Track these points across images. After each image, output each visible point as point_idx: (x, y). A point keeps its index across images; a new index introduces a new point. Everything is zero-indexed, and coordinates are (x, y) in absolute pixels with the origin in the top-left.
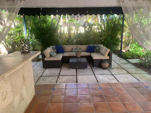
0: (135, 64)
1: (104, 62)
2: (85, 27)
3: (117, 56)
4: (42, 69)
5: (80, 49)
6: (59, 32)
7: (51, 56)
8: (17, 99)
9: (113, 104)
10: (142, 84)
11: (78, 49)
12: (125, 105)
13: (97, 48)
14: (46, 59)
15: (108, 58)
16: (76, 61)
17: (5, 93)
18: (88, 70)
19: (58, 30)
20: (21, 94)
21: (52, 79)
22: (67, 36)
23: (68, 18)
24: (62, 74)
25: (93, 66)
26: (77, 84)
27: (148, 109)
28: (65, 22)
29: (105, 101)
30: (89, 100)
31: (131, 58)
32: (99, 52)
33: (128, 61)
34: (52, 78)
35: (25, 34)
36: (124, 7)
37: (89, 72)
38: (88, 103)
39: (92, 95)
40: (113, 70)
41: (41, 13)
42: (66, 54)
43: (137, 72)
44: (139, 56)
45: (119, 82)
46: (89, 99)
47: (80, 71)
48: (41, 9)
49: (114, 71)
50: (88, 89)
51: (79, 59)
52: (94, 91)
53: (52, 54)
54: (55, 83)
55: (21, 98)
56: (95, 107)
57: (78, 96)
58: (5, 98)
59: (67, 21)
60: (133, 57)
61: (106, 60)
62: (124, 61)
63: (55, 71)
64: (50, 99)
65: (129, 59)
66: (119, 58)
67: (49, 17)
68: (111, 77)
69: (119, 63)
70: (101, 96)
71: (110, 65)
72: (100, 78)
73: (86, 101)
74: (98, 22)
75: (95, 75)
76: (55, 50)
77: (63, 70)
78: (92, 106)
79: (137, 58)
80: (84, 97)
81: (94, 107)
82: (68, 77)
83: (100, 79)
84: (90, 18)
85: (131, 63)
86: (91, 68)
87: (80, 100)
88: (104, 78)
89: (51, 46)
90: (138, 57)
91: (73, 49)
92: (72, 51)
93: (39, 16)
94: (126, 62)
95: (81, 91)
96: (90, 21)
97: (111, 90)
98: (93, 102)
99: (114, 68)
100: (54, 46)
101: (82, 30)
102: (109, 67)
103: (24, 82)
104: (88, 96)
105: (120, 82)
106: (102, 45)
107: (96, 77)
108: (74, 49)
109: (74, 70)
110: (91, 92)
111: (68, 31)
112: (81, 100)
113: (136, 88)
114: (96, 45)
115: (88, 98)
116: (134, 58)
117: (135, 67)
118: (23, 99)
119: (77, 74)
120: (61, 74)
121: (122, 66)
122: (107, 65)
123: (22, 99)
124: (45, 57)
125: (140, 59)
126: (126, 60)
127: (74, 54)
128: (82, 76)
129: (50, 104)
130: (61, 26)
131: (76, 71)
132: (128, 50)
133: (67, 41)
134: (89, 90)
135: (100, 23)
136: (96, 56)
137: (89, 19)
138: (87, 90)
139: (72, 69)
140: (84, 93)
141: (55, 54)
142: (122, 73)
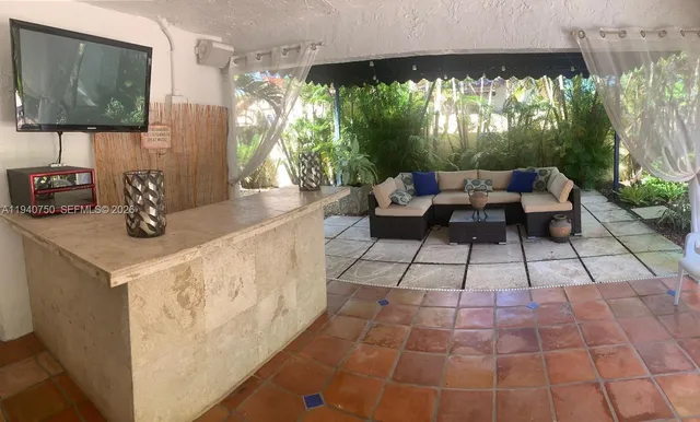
0: (652, 224)
1: (557, 220)
2: (511, 116)
3: (606, 199)
4: (369, 238)
5: (488, 182)
6: (431, 131)
7: (394, 203)
8: (267, 306)
9: (560, 356)
10: (660, 286)
11: (483, 183)
12: (595, 357)
13: (542, 178)
14: (378, 212)
15: (569, 207)
16: (471, 220)
17: (237, 282)
18: (510, 249)
19: (427, 125)
20: (281, 297)
21: (387, 273)
22: (457, 144)
23: (458, 87)
24: (421, 261)
25: (528, 234)
26: (461, 293)
27: (664, 365)
28: (450, 100)
29: (538, 350)
30: (485, 348)
31: (642, 205)
32: (547, 190)
33: (634, 214)
34: (390, 267)
35: (336, 138)
36: (589, 51)
37: (510, 253)
38: (481, 358)
39: (500, 331)
40: (584, 245)
41: (375, 78)
42: (443, 199)
43: (653, 248)
44: (667, 198)
45: (593, 280)
46: (487, 343)
47: (483, 252)
48: (372, 64)
49: (585, 249)
50: (492, 310)
51: (482, 216)
52: (512, 315)
53: (399, 197)
54: (394, 285)
55: (280, 308)
56: (498, 370)
57: (457, 331)
58: (237, 293)
59: (455, 99)
60: (649, 201)
61: (562, 213)
62: (622, 214)
63: (405, 249)
64: (366, 329)
65: (637, 206)
66: (609, 206)
67: (403, 89)
68: (575, 266)
69: (607, 221)
70: (527, 333)
71: (576, 228)
72: (541, 270)
73: (477, 349)
74: (545, 101)
75: (525, 263)
76: (411, 187)
77: (429, 248)
78: (491, 366)
79: (662, 204)
80: (473, 337)
81: (495, 373)
82: (440, 268)
83: (541, 273)
84: (522, 87)
85: (642, 220)
86: (521, 240)
87: (457, 345)
88: (552, 271)
89: (400, 175)
90: (664, 199)
91: (465, 182)
92: (462, 190)
93: (375, 85)
94: (629, 218)
95: (470, 315)
96: (521, 97)
97: (565, 311)
98: (498, 353)
99: (587, 238)
100: (408, 175)
101: (500, 125)
102: (572, 234)
103: (293, 267)
104: (487, 335)
105: (598, 280)
106: (556, 169)
107: (527, 270)
108: (469, 182)
109: (464, 248)
110: (498, 321)
111: (459, 127)
112: (461, 345)
113: (641, 297)
114: (537, 170)
115: (485, 339)
116: (652, 204)
117: (652, 231)
118: (286, 311)
119: (468, 262)
120: (420, 258)
121: (615, 229)
122: (565, 228)
123: (281, 310)
124: (377, 205)
125: (669, 206)
126: (629, 211)
127: (463, 198)
128: (484, 269)
129: (359, 346)
130: (437, 114)
131: (470, 250)
132: (638, 182)
133: (456, 159)
134: (494, 314)
135: (553, 103)
136: (533, 204)
137: (519, 90)
138: (488, 312)
139: (459, 243)
140: (477, 323)
141: (407, 197)
142: (609, 252)
